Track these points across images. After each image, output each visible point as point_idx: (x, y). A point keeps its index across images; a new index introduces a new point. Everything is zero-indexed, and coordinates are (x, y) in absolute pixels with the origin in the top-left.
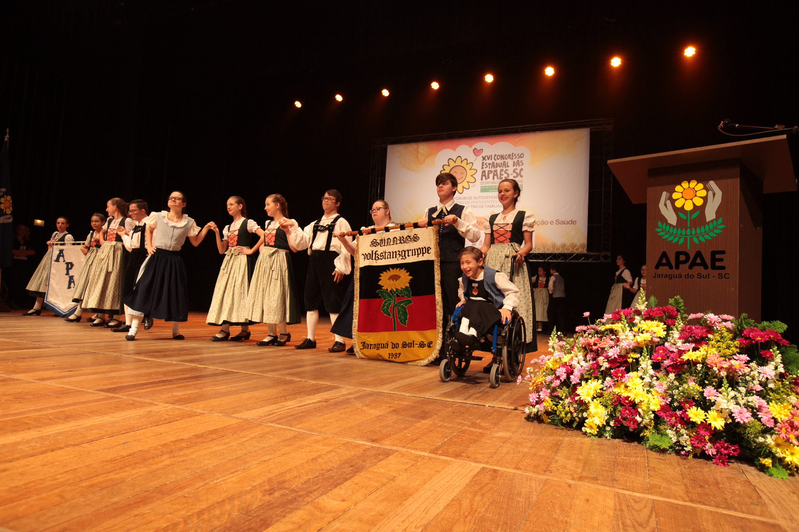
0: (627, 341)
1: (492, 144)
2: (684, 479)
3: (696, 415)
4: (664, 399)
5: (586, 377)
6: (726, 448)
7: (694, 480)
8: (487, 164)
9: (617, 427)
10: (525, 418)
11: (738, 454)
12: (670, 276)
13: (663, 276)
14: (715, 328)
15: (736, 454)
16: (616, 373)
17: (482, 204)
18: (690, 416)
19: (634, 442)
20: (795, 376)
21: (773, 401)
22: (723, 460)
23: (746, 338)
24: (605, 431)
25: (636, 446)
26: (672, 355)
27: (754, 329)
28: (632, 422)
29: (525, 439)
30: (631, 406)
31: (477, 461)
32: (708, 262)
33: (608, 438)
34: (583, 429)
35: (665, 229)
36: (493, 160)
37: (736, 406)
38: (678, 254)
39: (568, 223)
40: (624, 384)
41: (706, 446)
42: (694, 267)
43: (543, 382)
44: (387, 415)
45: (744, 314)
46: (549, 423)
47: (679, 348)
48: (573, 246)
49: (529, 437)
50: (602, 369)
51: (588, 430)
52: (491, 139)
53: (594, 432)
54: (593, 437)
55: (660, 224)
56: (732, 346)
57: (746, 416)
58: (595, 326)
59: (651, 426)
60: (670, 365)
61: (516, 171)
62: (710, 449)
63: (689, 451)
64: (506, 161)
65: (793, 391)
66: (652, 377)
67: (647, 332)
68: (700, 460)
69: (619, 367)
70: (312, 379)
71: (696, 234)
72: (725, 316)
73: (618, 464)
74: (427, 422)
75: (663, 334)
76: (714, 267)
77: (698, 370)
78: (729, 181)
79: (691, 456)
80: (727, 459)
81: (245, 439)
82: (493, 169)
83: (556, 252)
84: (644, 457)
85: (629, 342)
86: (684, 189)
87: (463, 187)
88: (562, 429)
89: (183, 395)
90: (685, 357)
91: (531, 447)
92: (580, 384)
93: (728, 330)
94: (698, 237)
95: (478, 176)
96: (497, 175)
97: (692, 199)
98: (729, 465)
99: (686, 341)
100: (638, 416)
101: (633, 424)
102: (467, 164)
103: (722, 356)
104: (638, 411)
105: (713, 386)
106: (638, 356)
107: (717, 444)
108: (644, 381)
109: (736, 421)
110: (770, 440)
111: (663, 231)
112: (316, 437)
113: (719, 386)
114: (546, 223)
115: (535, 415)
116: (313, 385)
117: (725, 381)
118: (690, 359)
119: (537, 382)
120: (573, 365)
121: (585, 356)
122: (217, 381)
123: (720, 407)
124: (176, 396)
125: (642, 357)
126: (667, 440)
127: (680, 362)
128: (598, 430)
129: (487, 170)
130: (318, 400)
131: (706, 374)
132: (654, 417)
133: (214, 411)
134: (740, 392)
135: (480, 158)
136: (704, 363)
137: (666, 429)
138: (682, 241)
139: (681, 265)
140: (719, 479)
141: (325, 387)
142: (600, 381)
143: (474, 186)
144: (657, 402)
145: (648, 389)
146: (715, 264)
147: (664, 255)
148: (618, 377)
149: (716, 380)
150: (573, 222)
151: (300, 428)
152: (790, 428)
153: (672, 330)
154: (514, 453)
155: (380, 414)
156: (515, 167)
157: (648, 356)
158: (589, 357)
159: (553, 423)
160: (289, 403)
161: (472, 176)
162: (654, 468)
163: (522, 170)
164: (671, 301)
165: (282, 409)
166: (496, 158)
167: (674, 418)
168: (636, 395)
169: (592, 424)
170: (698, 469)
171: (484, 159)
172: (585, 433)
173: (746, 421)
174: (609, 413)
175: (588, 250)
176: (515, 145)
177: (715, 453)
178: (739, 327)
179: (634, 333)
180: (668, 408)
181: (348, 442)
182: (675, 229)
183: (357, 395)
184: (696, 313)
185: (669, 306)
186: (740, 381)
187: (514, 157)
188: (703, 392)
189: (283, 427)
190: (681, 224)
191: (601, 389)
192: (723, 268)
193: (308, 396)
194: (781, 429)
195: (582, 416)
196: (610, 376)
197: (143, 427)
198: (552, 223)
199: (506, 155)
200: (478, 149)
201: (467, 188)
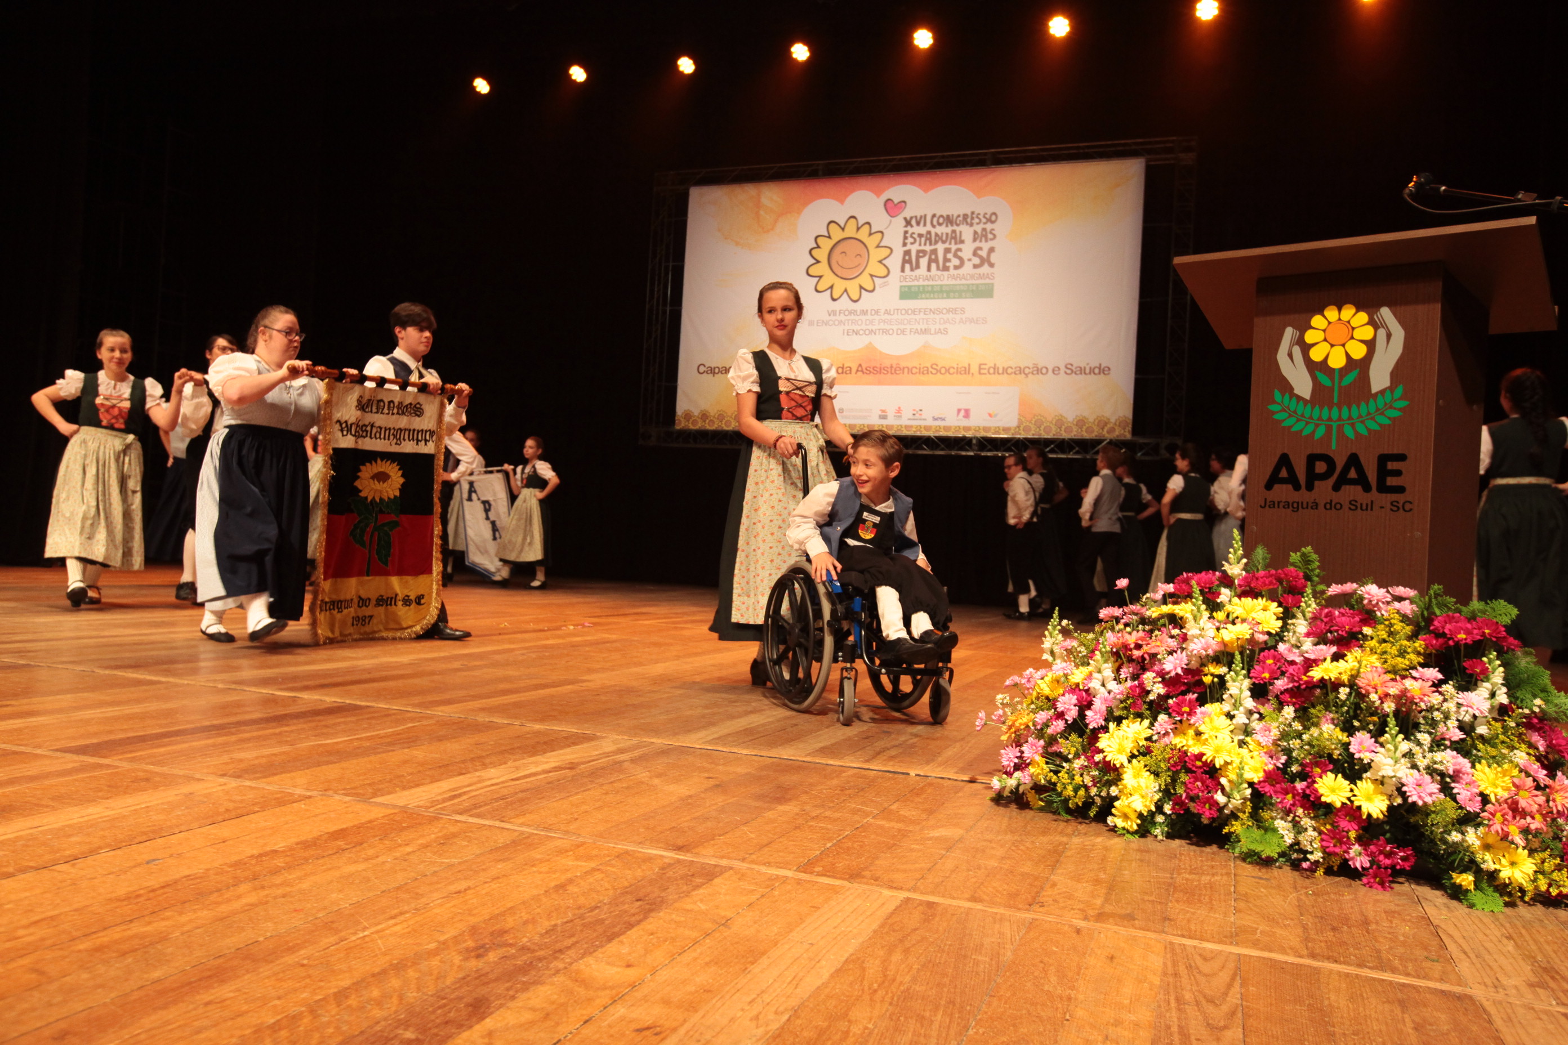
0: (1203, 640)
1: (926, 190)
2: (1302, 915)
3: (1333, 790)
4: (1271, 757)
5: (1117, 713)
6: (1389, 855)
7: (1322, 918)
8: (915, 236)
9: (1178, 815)
10: (993, 800)
11: (1411, 866)
12: (1295, 505)
13: (1281, 505)
14: (1378, 614)
15: (1407, 866)
16: (1179, 705)
17: (902, 327)
18: (1321, 791)
19: (1210, 845)
20: (1527, 711)
21: (1483, 761)
22: (1381, 879)
23: (1438, 635)
24: (1154, 824)
25: (1214, 853)
26: (1291, 669)
27: (1453, 617)
28: (1207, 806)
29: (991, 841)
30: (1206, 772)
31: (895, 885)
32: (1372, 477)
33: (1160, 837)
34: (1110, 820)
35: (1288, 407)
36: (929, 227)
37: (1412, 771)
38: (1312, 459)
39: (1092, 371)
40: (1194, 728)
41: (1351, 851)
42: (1343, 487)
43: (1031, 724)
44: (703, 795)
45: (1436, 587)
46: (1041, 809)
47: (1306, 655)
48: (1103, 423)
49: (999, 838)
50: (1152, 697)
51: (1120, 823)
52: (926, 179)
53: (1131, 826)
54: (1129, 836)
55: (1277, 395)
56: (1409, 650)
57: (1429, 791)
58: (1139, 607)
59: (1244, 812)
60: (1286, 690)
61: (979, 252)
62: (1358, 857)
63: (1317, 862)
64: (958, 229)
65: (1523, 741)
66: (1250, 713)
67: (1243, 621)
68: (1337, 879)
69: (1184, 693)
70: (535, 721)
71: (1350, 418)
72: (1401, 590)
73: (1175, 888)
74: (789, 809)
75: (1275, 626)
76: (1383, 488)
77: (1341, 700)
78: (1421, 309)
79: (1320, 872)
80: (1390, 875)
81: (409, 849)
82: (928, 248)
83: (1065, 435)
84: (1228, 874)
85: (1206, 643)
86: (1330, 323)
87: (861, 287)
88: (1067, 821)
89: (257, 758)
90: (1317, 673)
91: (1003, 858)
92: (1105, 729)
93: (1405, 619)
94: (1353, 425)
95: (895, 262)
96: (936, 261)
97: (1343, 345)
98: (1392, 888)
99: (1321, 639)
100: (1219, 792)
101: (1210, 809)
102: (871, 234)
103: (1389, 672)
104: (1219, 783)
105: (1370, 731)
106: (1222, 670)
107: (1372, 847)
108: (1234, 721)
109: (1410, 800)
110: (1472, 837)
111: (1283, 410)
112: (558, 843)
113: (1379, 732)
114: (1044, 371)
115: (1011, 792)
116: (538, 733)
117: (1392, 722)
118: (1326, 677)
119: (1017, 724)
120: (1092, 690)
121: (1118, 670)
122: (326, 726)
123: (1380, 774)
124: (241, 761)
125: (1232, 673)
126: (1275, 840)
127: (1306, 682)
128: (1139, 822)
129: (914, 249)
130: (553, 765)
131: (1357, 706)
132: (1251, 794)
133: (330, 793)
134: (1419, 744)
135: (899, 222)
136: (1352, 685)
137: (1273, 818)
138: (1321, 432)
139: (1317, 483)
140: (1371, 915)
141: (566, 738)
142: (1146, 722)
143: (885, 285)
144: (1258, 765)
145: (1242, 737)
146: (1385, 481)
147: (1284, 460)
148: (1181, 714)
149: (1375, 719)
150: (1103, 370)
151: (522, 825)
152: (1510, 813)
153: (1294, 617)
154: (969, 870)
155: (688, 793)
156: (977, 244)
157: (1244, 672)
158: (1125, 672)
159: (1049, 808)
160: (492, 772)
161: (880, 262)
162: (1246, 895)
163: (992, 250)
164: (1295, 557)
165: (479, 786)
166: (935, 222)
167: (1289, 796)
168: (1217, 751)
169: (1127, 810)
170: (1332, 896)
171: (908, 223)
172: (1113, 829)
173: (1429, 800)
174: (1163, 787)
175: (1135, 431)
176: (978, 193)
177: (1368, 865)
178: (1426, 613)
179: (1217, 624)
180: (1279, 777)
181: (627, 852)
182: (1309, 406)
183: (637, 753)
184: (1342, 582)
185: (1291, 568)
186: (1422, 721)
187: (976, 220)
188: (1349, 744)
189: (487, 822)
190: (1321, 396)
191: (1149, 739)
192: (1401, 490)
193: (532, 756)
194: (1493, 815)
195: (1108, 793)
196: (1167, 711)
197: (183, 828)
198: (1056, 370)
199: (959, 216)
200: (896, 201)
201: (870, 288)
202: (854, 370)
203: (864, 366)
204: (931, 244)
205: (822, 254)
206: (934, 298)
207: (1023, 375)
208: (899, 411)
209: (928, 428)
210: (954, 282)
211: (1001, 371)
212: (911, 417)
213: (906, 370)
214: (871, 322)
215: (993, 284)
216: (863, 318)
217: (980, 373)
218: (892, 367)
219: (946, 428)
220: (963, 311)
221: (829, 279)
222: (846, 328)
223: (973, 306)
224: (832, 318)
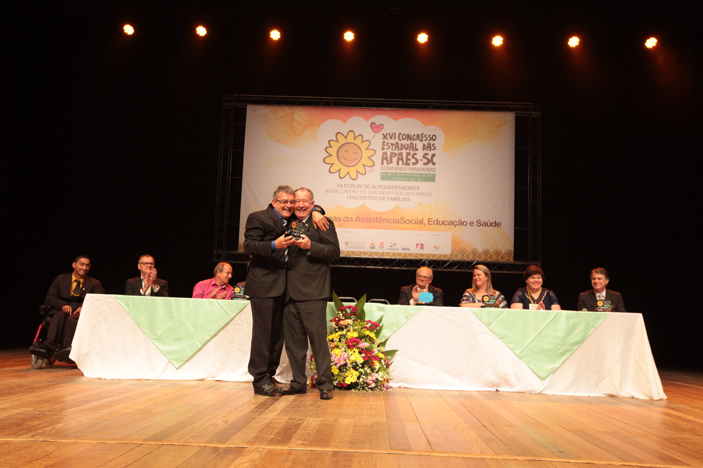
1: (395, 119)
8: (389, 144)
17: (383, 196)
36: (397, 140)
39: (491, 224)
48: (498, 253)
52: (395, 113)
61: (427, 156)
64: (414, 142)
82: (397, 152)
87: (358, 172)
95: (378, 158)
96: (402, 159)
102: (362, 142)
114: (465, 224)
129: (389, 152)
135: (379, 136)
143: (372, 171)
150: (497, 224)
156: (425, 151)
161: (369, 158)
163: (434, 155)
166: (401, 138)
171: (385, 137)
175: (515, 258)
176: (426, 123)
198: (471, 224)
199: (414, 135)
200: (377, 125)
201: (363, 172)
202: (354, 220)
203: (360, 217)
204: (398, 150)
205: (333, 151)
206: (401, 180)
207: (453, 226)
208: (382, 244)
209: (399, 254)
210: (412, 172)
211: (441, 223)
212: (390, 248)
213: (386, 221)
214: (364, 192)
215: (435, 174)
216: (359, 189)
217: (429, 224)
218: (377, 218)
219: (410, 255)
220: (418, 188)
221: (338, 166)
222: (349, 195)
223: (425, 186)
224: (340, 188)
